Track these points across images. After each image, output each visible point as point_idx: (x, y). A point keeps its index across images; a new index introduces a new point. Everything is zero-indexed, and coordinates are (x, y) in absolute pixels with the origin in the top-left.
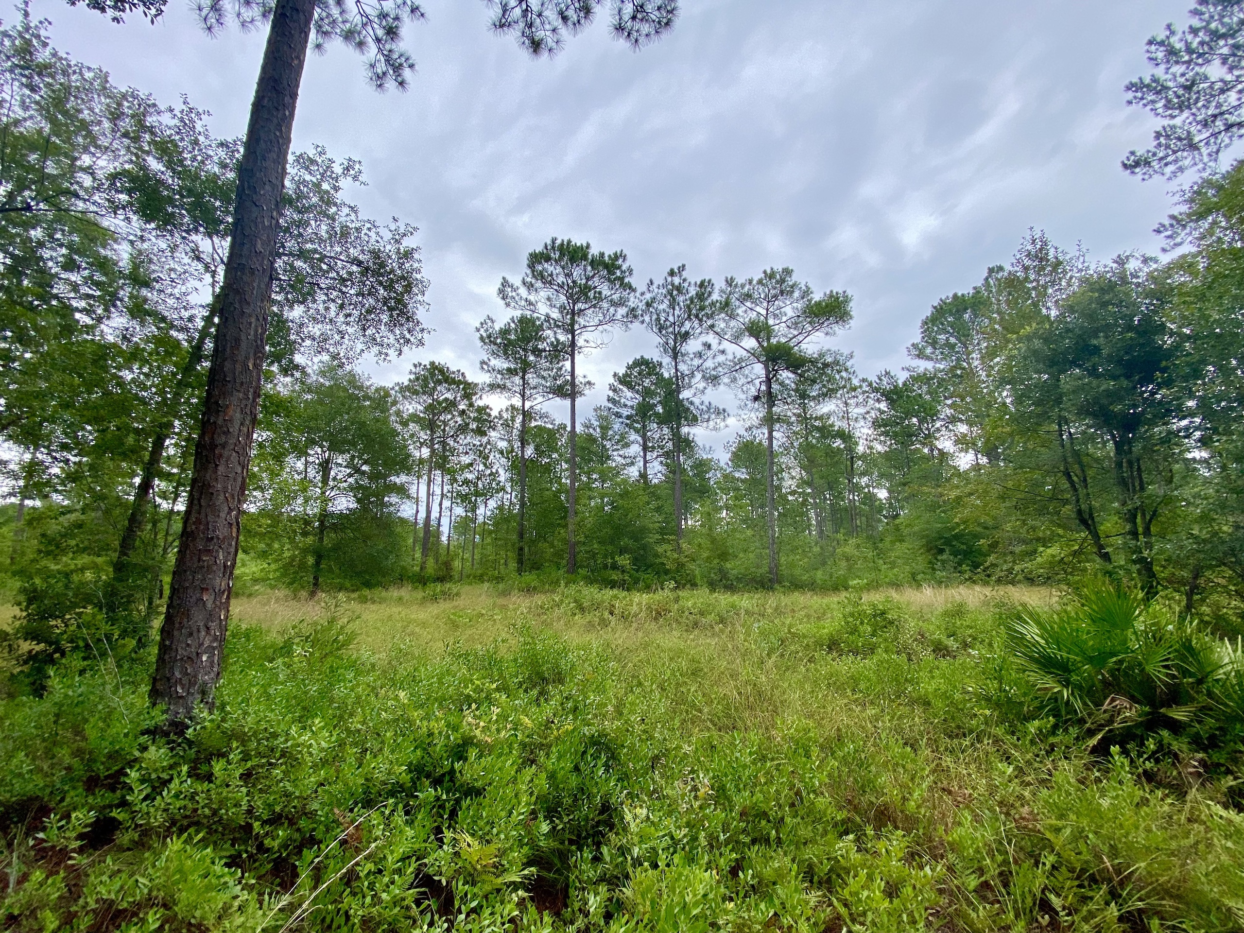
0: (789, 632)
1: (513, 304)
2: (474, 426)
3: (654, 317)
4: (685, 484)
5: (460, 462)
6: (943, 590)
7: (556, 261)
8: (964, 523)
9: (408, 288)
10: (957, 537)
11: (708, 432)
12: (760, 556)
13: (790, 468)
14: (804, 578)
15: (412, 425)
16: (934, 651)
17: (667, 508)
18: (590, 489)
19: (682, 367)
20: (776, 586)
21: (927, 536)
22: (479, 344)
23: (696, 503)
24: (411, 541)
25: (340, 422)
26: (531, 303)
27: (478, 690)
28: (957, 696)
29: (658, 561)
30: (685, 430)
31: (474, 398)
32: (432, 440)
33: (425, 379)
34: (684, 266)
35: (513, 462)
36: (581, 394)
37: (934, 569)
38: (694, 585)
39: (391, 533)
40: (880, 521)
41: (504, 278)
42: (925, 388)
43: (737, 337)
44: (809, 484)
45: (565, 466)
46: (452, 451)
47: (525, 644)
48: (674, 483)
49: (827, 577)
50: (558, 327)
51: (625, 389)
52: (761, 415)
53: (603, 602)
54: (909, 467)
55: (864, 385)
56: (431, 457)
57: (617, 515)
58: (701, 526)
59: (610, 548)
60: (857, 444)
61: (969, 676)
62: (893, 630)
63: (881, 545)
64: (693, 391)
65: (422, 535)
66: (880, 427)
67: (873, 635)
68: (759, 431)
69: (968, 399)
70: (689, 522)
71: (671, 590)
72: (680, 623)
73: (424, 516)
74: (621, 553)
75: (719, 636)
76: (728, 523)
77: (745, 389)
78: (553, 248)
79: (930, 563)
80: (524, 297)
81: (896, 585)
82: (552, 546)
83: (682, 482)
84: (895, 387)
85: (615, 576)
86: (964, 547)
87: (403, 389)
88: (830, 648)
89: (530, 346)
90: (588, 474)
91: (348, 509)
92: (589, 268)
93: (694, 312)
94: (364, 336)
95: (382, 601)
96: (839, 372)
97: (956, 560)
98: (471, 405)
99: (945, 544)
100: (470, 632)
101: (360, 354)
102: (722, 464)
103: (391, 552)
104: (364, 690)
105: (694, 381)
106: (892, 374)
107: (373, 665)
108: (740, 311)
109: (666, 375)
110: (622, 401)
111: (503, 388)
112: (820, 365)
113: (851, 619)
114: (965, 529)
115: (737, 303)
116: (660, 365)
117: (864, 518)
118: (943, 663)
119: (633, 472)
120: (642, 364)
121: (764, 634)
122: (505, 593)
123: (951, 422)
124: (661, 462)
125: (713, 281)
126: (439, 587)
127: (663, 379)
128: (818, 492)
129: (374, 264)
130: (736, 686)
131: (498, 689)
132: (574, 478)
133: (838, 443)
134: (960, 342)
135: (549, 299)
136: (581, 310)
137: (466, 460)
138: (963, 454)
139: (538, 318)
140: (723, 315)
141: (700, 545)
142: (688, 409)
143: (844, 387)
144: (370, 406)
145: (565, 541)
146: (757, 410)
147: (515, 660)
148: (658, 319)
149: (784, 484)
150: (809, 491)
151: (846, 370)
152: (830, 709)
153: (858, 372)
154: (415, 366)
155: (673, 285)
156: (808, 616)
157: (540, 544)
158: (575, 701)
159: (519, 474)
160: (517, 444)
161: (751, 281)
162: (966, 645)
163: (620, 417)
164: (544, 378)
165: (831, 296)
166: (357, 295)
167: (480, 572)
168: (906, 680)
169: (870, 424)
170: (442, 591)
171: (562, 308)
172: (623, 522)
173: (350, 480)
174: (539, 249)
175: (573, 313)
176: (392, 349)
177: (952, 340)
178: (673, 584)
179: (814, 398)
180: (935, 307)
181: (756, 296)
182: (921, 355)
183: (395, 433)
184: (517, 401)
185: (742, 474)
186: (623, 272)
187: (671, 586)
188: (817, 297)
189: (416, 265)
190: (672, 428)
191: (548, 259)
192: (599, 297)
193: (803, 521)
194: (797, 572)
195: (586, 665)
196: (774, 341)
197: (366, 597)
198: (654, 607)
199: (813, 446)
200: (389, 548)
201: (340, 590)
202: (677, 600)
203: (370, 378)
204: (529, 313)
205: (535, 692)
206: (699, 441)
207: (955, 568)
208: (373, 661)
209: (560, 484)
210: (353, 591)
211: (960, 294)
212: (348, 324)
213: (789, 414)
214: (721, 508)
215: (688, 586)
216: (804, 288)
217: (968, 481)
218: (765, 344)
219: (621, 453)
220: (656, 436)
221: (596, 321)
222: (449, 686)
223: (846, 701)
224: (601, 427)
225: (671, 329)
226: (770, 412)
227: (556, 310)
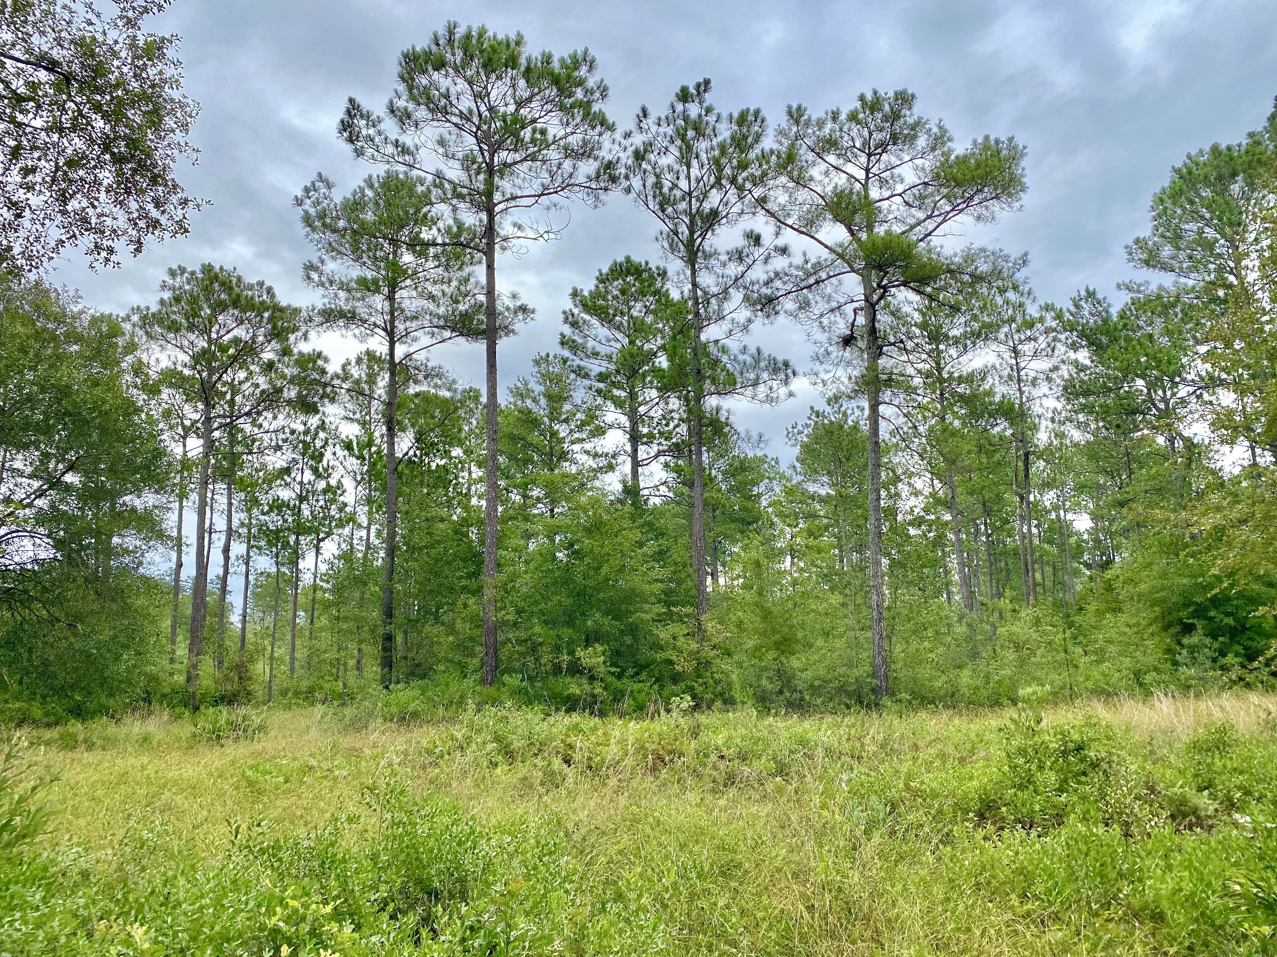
0: (907, 787)
1: (370, 151)
2: (293, 394)
3: (651, 180)
4: (712, 506)
5: (264, 466)
6: (1191, 703)
7: (457, 70)
8: (1229, 576)
9: (155, 118)
10: (1215, 602)
11: (756, 405)
12: (856, 644)
13: (911, 475)
14: (938, 684)
15: (166, 393)
16: (1173, 817)
17: (678, 554)
18: (526, 519)
19: (706, 280)
20: (886, 701)
21: (1164, 601)
22: (301, 230)
23: (734, 542)
24: (166, 624)
25: (19, 387)
26: (405, 151)
27: (294, 919)
28: (1214, 902)
29: (659, 656)
30: (712, 402)
31: (292, 338)
32: (208, 420)
33: (193, 301)
34: (707, 82)
35: (373, 465)
36: (508, 330)
37: (1175, 663)
38: (729, 702)
39: (126, 610)
40: (1076, 573)
41: (351, 101)
42: (1159, 322)
43: (811, 223)
44: (949, 504)
45: (477, 473)
46: (249, 443)
47: (395, 824)
48: (692, 505)
49: (979, 682)
50: (461, 197)
51: (595, 322)
52: (856, 373)
53: (552, 740)
54: (1131, 473)
55: (1049, 316)
56: (206, 455)
57: (580, 568)
58: (744, 587)
59: (566, 633)
60: (1035, 428)
61: (1236, 864)
62: (1097, 778)
63: (1077, 619)
64: (725, 325)
65: (189, 612)
66: (1077, 396)
67: (1061, 790)
68: (853, 404)
69: (1238, 345)
70: (721, 581)
71: (685, 712)
72: (699, 776)
73: (194, 573)
74: (587, 643)
75: (775, 801)
76: (795, 583)
77: (825, 321)
78: (450, 41)
79: (1169, 651)
80: (393, 137)
81: (1106, 693)
82: (451, 630)
83: (706, 503)
84: (1105, 321)
85: (575, 687)
86: (1230, 621)
87: (148, 321)
88: (981, 816)
89: (404, 235)
90: (524, 488)
91: (35, 561)
92: (522, 83)
93: (728, 171)
94: (64, 213)
95: (109, 743)
96: (1002, 291)
97: (1216, 645)
98: (286, 352)
99: (1194, 615)
100: (287, 803)
101: (55, 250)
102: (783, 467)
103: (126, 647)
104: (63, 925)
105: (728, 307)
106: (1100, 296)
107: (85, 875)
108: (816, 172)
109: (675, 295)
110: (591, 344)
111: (350, 317)
112: (966, 278)
113: (1021, 761)
114: (1232, 586)
115: (811, 156)
116: (663, 274)
117: (1048, 570)
118: (1190, 840)
119: (612, 483)
120: (628, 273)
121: (858, 794)
122: (358, 725)
123: (1206, 387)
124: (666, 465)
125: (764, 113)
126: (224, 714)
127: (669, 303)
128: (964, 520)
129: (83, 66)
130: (803, 895)
131: (337, 916)
132: (495, 495)
133: (1001, 428)
134: (1224, 236)
135: (442, 142)
136: (505, 165)
137: (277, 461)
138: (1226, 448)
139: (421, 181)
140: (783, 179)
141: (740, 624)
142: (717, 362)
143: (1012, 320)
144: (80, 355)
145: (476, 621)
146: (849, 363)
147: (374, 857)
148: (658, 185)
149: (900, 504)
150: (948, 517)
151: (1015, 288)
152: (978, 933)
153: (1037, 293)
154: (172, 273)
155: (686, 119)
156: (943, 756)
157: (427, 628)
158: (492, 934)
159: (384, 489)
160: (380, 431)
161: (835, 116)
162: (1231, 805)
163: (586, 376)
164: (432, 297)
165: (986, 146)
166: (48, 130)
167: (305, 684)
168: (1121, 875)
169: (1059, 391)
170: (229, 723)
171: (468, 162)
172: (591, 583)
173: (39, 502)
174: (422, 44)
175: (490, 171)
176: (123, 240)
177: (1210, 233)
178: (687, 702)
179: (957, 341)
180: (1177, 171)
181: (846, 142)
182: (1152, 261)
183: (130, 408)
184: (379, 344)
185: (822, 488)
186: (588, 92)
187: (684, 705)
188: (960, 147)
189: (169, 72)
190: (687, 400)
191: (440, 65)
192: (542, 140)
193: (937, 575)
194: (925, 672)
195: (515, 863)
196: (880, 230)
197: (73, 737)
198: (651, 747)
199: (954, 433)
200: (122, 639)
201: (19, 725)
202: (695, 733)
203: (78, 297)
204: (401, 168)
205: (411, 920)
206: (739, 423)
207: (1214, 660)
208: (83, 864)
209: (467, 508)
210: (49, 726)
211: (1223, 146)
212: (30, 188)
213: (910, 371)
214: (782, 552)
215: (718, 704)
216: (935, 130)
217: (1236, 498)
218: (864, 236)
219: (588, 446)
220: (657, 413)
221: (537, 188)
222: (238, 912)
223: (1009, 916)
224: (549, 397)
225: (683, 206)
226: (872, 367)
227: (457, 165)
